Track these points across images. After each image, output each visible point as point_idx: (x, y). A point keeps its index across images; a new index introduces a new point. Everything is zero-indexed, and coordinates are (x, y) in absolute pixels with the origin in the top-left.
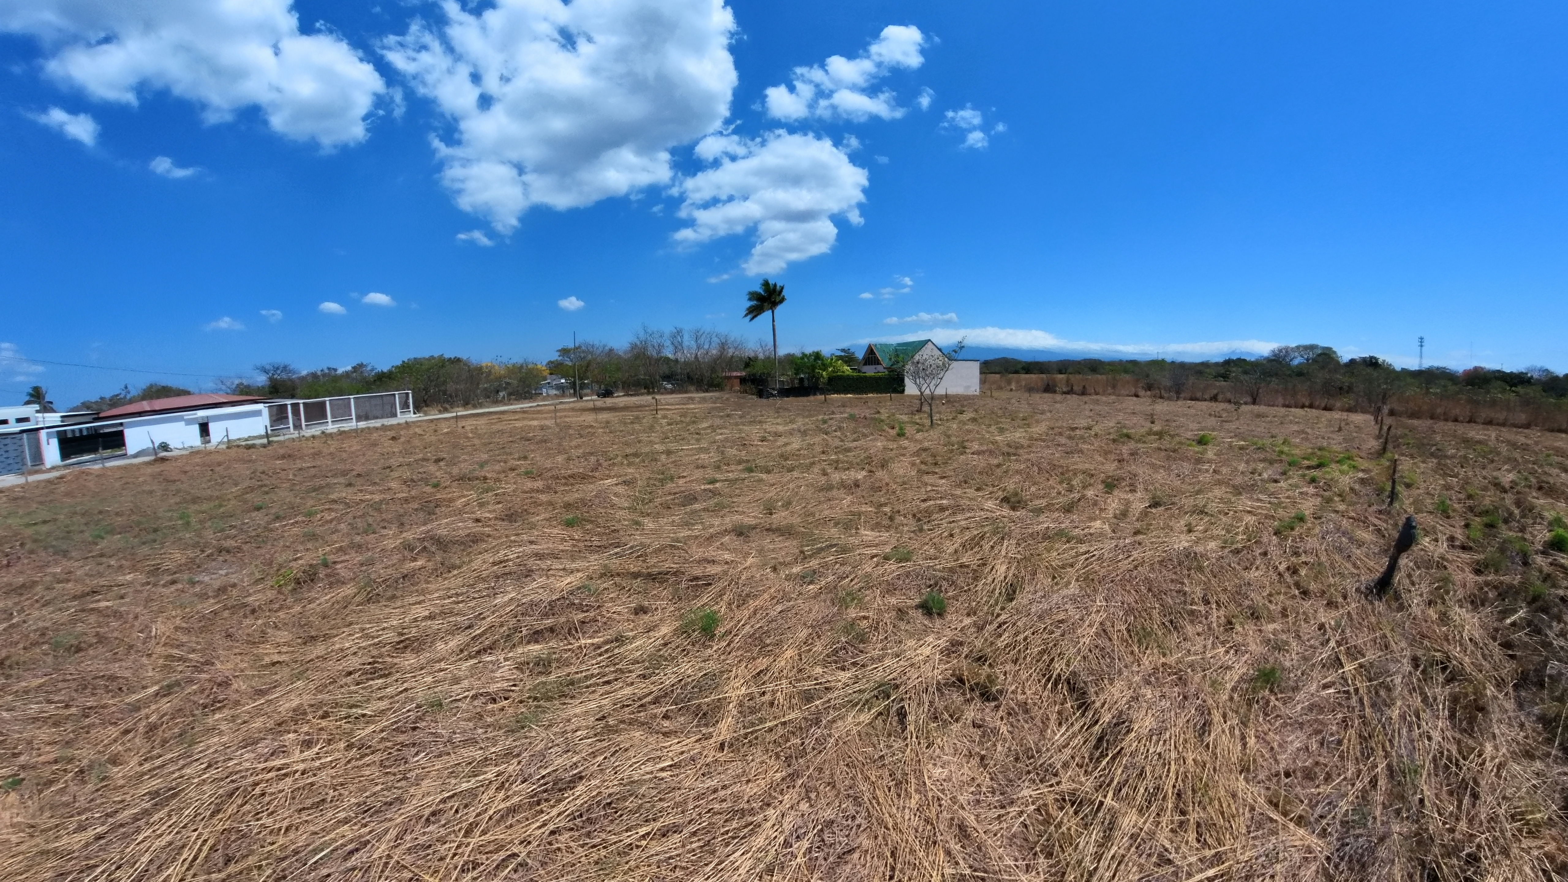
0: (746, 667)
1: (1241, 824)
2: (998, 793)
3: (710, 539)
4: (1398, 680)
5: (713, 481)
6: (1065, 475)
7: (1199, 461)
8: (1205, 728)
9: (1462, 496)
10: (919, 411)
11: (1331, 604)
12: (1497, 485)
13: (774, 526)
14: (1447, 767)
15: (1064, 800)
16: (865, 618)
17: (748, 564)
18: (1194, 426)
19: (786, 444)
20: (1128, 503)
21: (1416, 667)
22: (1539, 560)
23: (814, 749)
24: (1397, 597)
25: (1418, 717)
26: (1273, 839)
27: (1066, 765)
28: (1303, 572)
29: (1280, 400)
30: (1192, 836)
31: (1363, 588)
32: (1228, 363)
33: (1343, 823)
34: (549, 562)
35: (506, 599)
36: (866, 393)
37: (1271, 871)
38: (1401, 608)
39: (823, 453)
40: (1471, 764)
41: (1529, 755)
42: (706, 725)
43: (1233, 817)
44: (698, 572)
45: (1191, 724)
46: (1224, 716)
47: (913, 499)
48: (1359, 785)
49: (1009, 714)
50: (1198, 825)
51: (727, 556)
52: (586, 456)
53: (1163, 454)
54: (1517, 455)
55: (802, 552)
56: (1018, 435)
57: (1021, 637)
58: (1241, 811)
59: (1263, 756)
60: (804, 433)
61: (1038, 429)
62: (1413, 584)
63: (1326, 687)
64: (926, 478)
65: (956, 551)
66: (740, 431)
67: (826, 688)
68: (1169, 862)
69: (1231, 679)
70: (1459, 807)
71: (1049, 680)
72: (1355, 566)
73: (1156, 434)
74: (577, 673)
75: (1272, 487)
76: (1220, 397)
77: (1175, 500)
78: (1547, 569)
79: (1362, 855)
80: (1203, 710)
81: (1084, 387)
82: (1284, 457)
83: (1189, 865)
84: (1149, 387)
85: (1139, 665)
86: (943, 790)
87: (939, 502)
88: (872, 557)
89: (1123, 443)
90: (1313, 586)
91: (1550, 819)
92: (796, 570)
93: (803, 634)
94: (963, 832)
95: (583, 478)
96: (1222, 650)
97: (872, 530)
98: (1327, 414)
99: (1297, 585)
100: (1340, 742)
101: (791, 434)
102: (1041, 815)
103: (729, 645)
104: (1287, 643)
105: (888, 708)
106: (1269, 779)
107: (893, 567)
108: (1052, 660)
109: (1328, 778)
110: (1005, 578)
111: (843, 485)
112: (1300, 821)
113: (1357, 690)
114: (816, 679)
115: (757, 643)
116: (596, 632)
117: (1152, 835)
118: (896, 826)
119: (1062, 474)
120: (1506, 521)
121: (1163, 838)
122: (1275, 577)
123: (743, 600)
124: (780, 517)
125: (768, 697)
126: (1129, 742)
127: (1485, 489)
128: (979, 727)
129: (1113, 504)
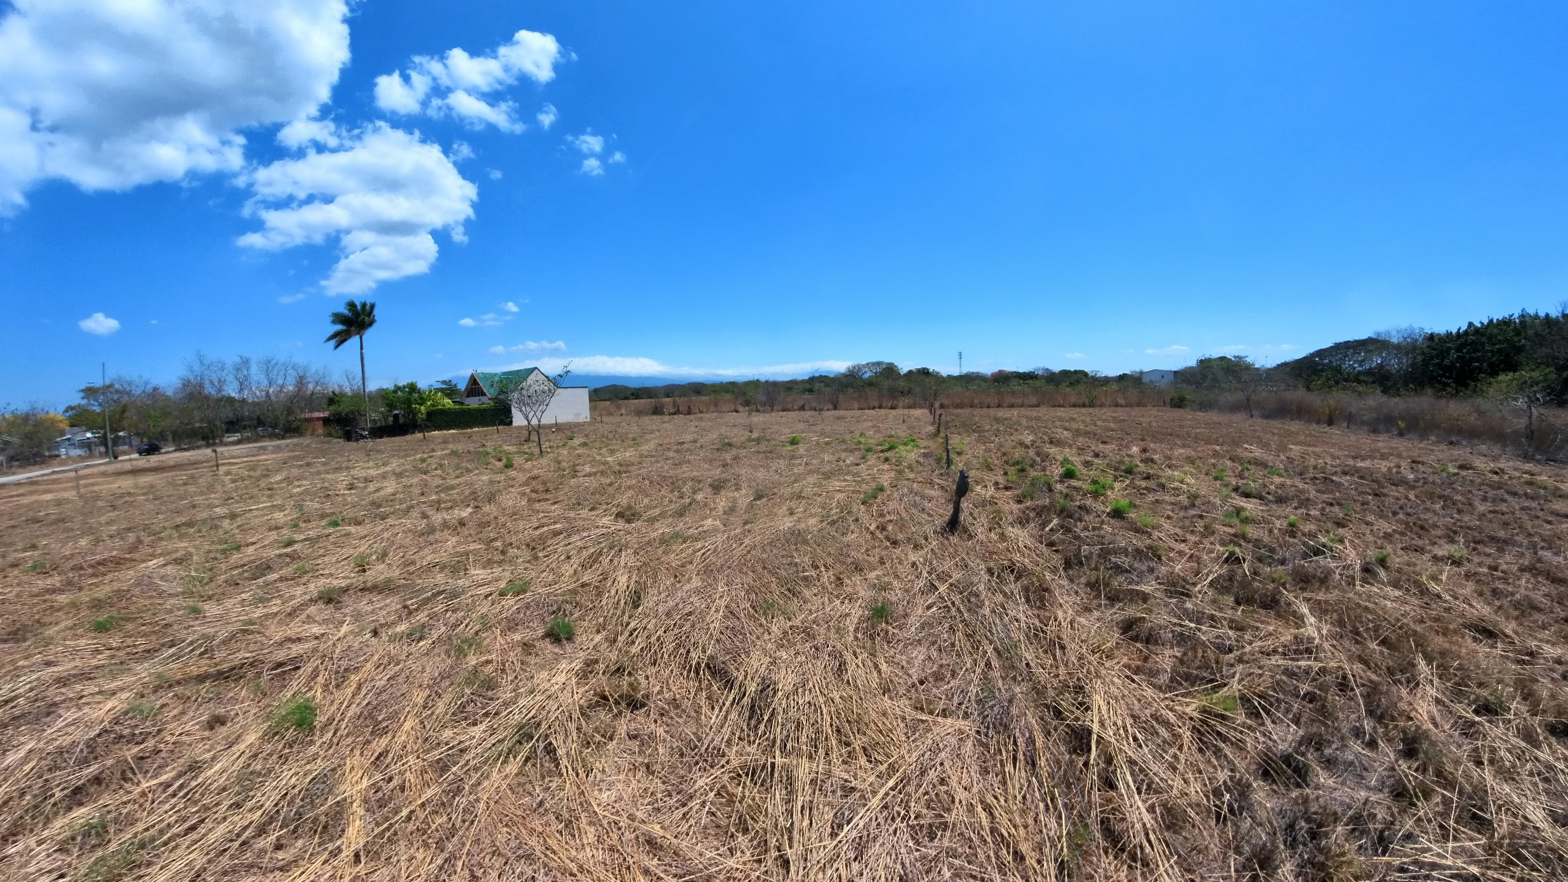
0: (362, 754)
1: (900, 733)
2: (674, 794)
3: (292, 614)
4: (982, 587)
5: (289, 544)
6: (675, 485)
7: (793, 457)
8: (841, 668)
9: (999, 454)
10: (527, 440)
11: (917, 547)
12: (1022, 444)
13: (369, 585)
14: (1036, 635)
15: (739, 775)
16: (488, 662)
17: (341, 634)
18: (787, 431)
19: (377, 491)
20: (735, 500)
21: (992, 574)
22: (1059, 486)
23: (464, 821)
24: (965, 530)
25: (1004, 608)
26: (929, 735)
27: (729, 743)
28: (890, 528)
29: (856, 405)
30: (863, 760)
31: (938, 529)
32: (812, 380)
33: (979, 702)
34: (78, 687)
35: (22, 753)
36: (471, 428)
37: (938, 760)
38: (970, 537)
39: (423, 494)
40: (1051, 628)
41: (1088, 609)
42: (331, 840)
43: (891, 731)
44: (281, 655)
45: (829, 669)
46: (855, 654)
47: (526, 529)
48: (978, 670)
49: (662, 715)
50: (864, 749)
51: (316, 630)
52: (121, 534)
53: (761, 456)
54: (1033, 424)
55: (405, 607)
56: (628, 454)
57: (653, 639)
58: (895, 724)
59: (897, 675)
60: (399, 475)
61: (647, 447)
62: (975, 519)
63: (929, 607)
64: (537, 506)
65: (575, 572)
66: (324, 480)
67: (461, 751)
68: (853, 789)
69: (850, 624)
70: (1055, 659)
71: (689, 671)
72: (929, 515)
73: (753, 440)
74: (147, 829)
75: (854, 469)
76: (807, 407)
77: (776, 490)
78: (1065, 491)
79: (1001, 719)
80: (836, 655)
81: (689, 407)
82: (862, 446)
83: (871, 784)
84: (747, 403)
85: (769, 634)
86: (618, 811)
87: (552, 527)
88: (486, 597)
89: (726, 451)
90: (900, 537)
91: (1117, 643)
92: (402, 628)
93: (419, 697)
94: (652, 845)
95: (118, 563)
96: (838, 602)
97: (484, 568)
98: (894, 412)
99: (887, 538)
100: (953, 645)
101: (384, 478)
102: (723, 797)
103: (335, 733)
104: (890, 583)
105: (534, 750)
106: (909, 691)
107: (511, 602)
108: (688, 652)
109: (954, 674)
110: (628, 587)
111: (445, 525)
112: (944, 713)
113: (953, 603)
114: (447, 744)
115: (368, 722)
116: (160, 767)
117: (829, 774)
118: (581, 868)
119: (672, 483)
120: (1032, 466)
121: (839, 772)
122: (869, 536)
123: (341, 677)
124: (378, 572)
125: (395, 782)
126: (779, 702)
127: (1014, 447)
128: (635, 737)
129: (722, 503)
